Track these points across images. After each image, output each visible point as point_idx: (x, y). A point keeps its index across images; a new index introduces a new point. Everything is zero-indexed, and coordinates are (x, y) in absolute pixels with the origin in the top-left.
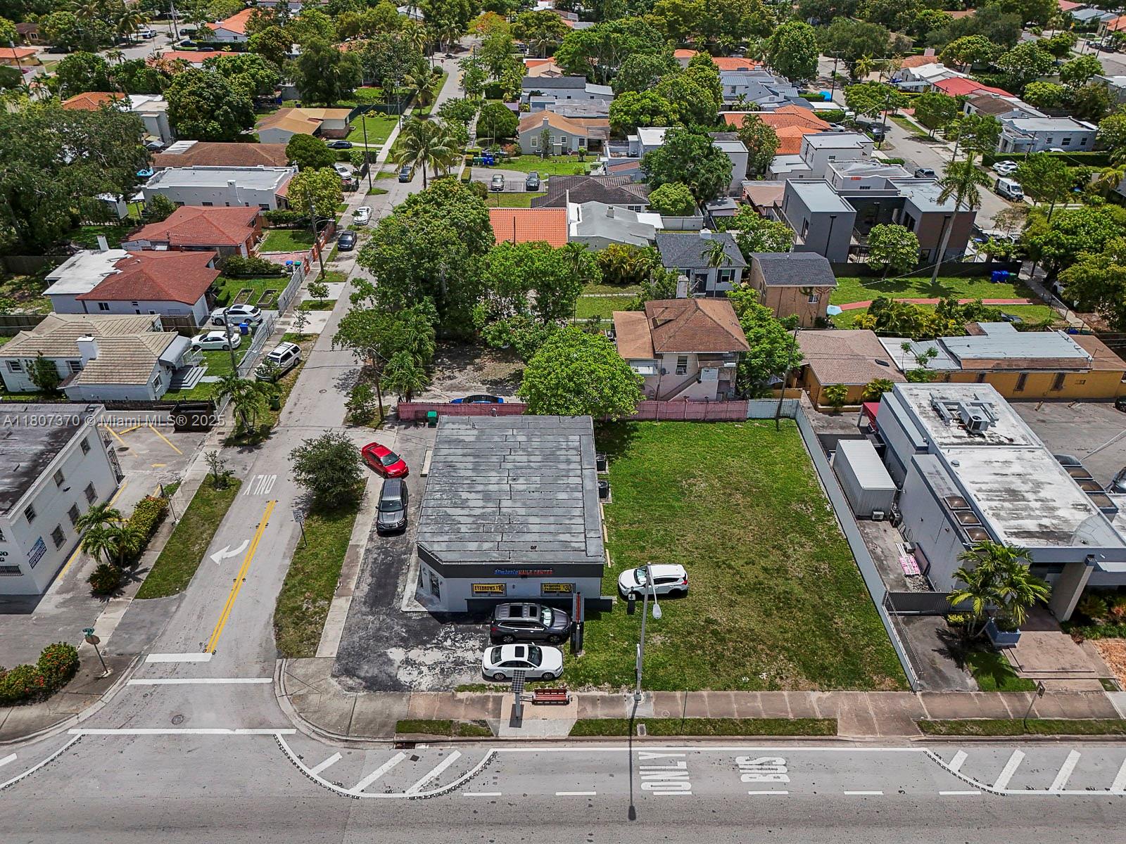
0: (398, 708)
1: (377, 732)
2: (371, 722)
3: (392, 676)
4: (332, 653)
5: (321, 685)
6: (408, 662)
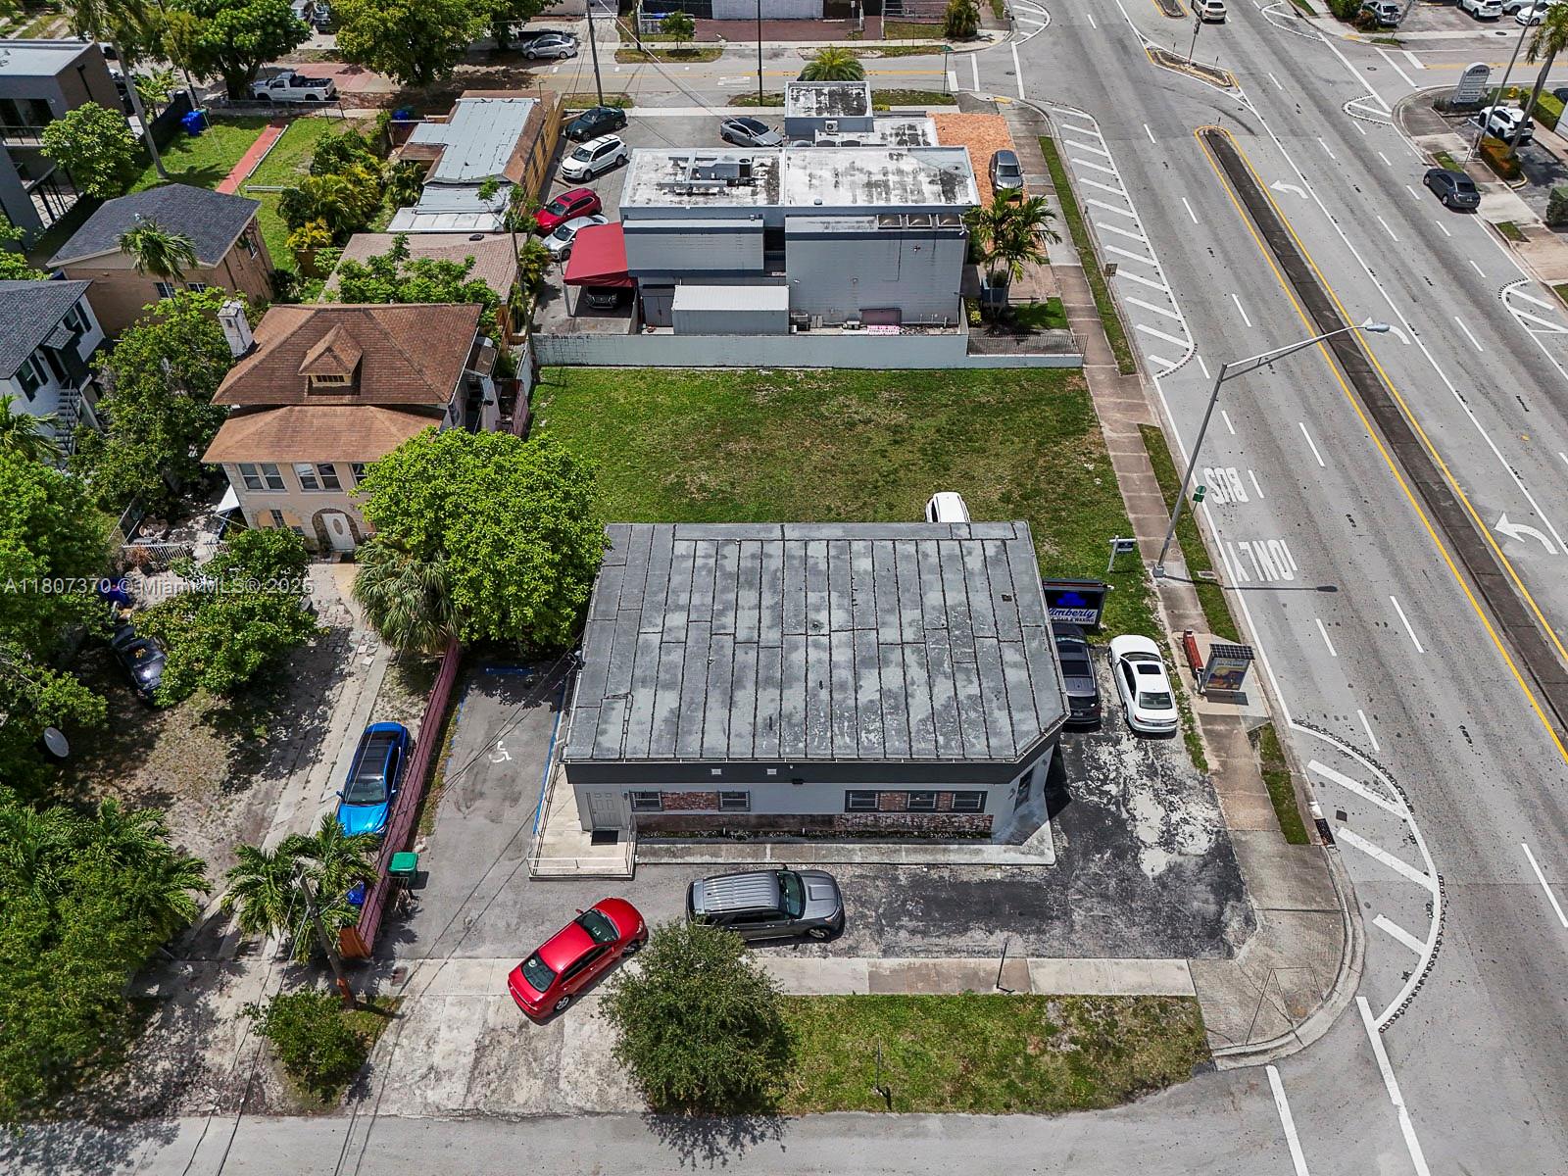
0: (1262, 848)
1: (1319, 870)
2: (1304, 881)
3: (1205, 862)
4: (1180, 968)
5: (1256, 974)
6: (1168, 841)
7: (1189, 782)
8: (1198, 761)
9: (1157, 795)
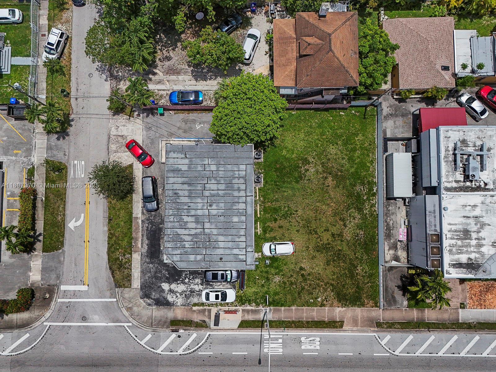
0: (170, 314)
1: (163, 326)
2: (160, 321)
3: (165, 299)
4: (138, 286)
5: (136, 302)
6: (171, 291)
7: (189, 301)
8: (195, 305)
9: (185, 291)
